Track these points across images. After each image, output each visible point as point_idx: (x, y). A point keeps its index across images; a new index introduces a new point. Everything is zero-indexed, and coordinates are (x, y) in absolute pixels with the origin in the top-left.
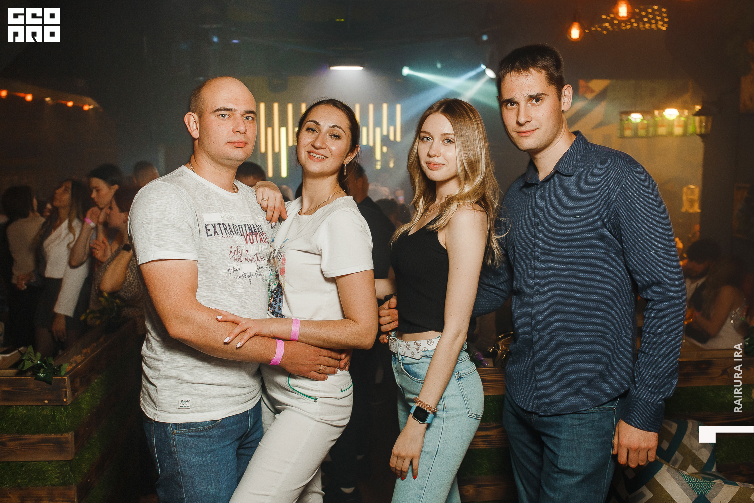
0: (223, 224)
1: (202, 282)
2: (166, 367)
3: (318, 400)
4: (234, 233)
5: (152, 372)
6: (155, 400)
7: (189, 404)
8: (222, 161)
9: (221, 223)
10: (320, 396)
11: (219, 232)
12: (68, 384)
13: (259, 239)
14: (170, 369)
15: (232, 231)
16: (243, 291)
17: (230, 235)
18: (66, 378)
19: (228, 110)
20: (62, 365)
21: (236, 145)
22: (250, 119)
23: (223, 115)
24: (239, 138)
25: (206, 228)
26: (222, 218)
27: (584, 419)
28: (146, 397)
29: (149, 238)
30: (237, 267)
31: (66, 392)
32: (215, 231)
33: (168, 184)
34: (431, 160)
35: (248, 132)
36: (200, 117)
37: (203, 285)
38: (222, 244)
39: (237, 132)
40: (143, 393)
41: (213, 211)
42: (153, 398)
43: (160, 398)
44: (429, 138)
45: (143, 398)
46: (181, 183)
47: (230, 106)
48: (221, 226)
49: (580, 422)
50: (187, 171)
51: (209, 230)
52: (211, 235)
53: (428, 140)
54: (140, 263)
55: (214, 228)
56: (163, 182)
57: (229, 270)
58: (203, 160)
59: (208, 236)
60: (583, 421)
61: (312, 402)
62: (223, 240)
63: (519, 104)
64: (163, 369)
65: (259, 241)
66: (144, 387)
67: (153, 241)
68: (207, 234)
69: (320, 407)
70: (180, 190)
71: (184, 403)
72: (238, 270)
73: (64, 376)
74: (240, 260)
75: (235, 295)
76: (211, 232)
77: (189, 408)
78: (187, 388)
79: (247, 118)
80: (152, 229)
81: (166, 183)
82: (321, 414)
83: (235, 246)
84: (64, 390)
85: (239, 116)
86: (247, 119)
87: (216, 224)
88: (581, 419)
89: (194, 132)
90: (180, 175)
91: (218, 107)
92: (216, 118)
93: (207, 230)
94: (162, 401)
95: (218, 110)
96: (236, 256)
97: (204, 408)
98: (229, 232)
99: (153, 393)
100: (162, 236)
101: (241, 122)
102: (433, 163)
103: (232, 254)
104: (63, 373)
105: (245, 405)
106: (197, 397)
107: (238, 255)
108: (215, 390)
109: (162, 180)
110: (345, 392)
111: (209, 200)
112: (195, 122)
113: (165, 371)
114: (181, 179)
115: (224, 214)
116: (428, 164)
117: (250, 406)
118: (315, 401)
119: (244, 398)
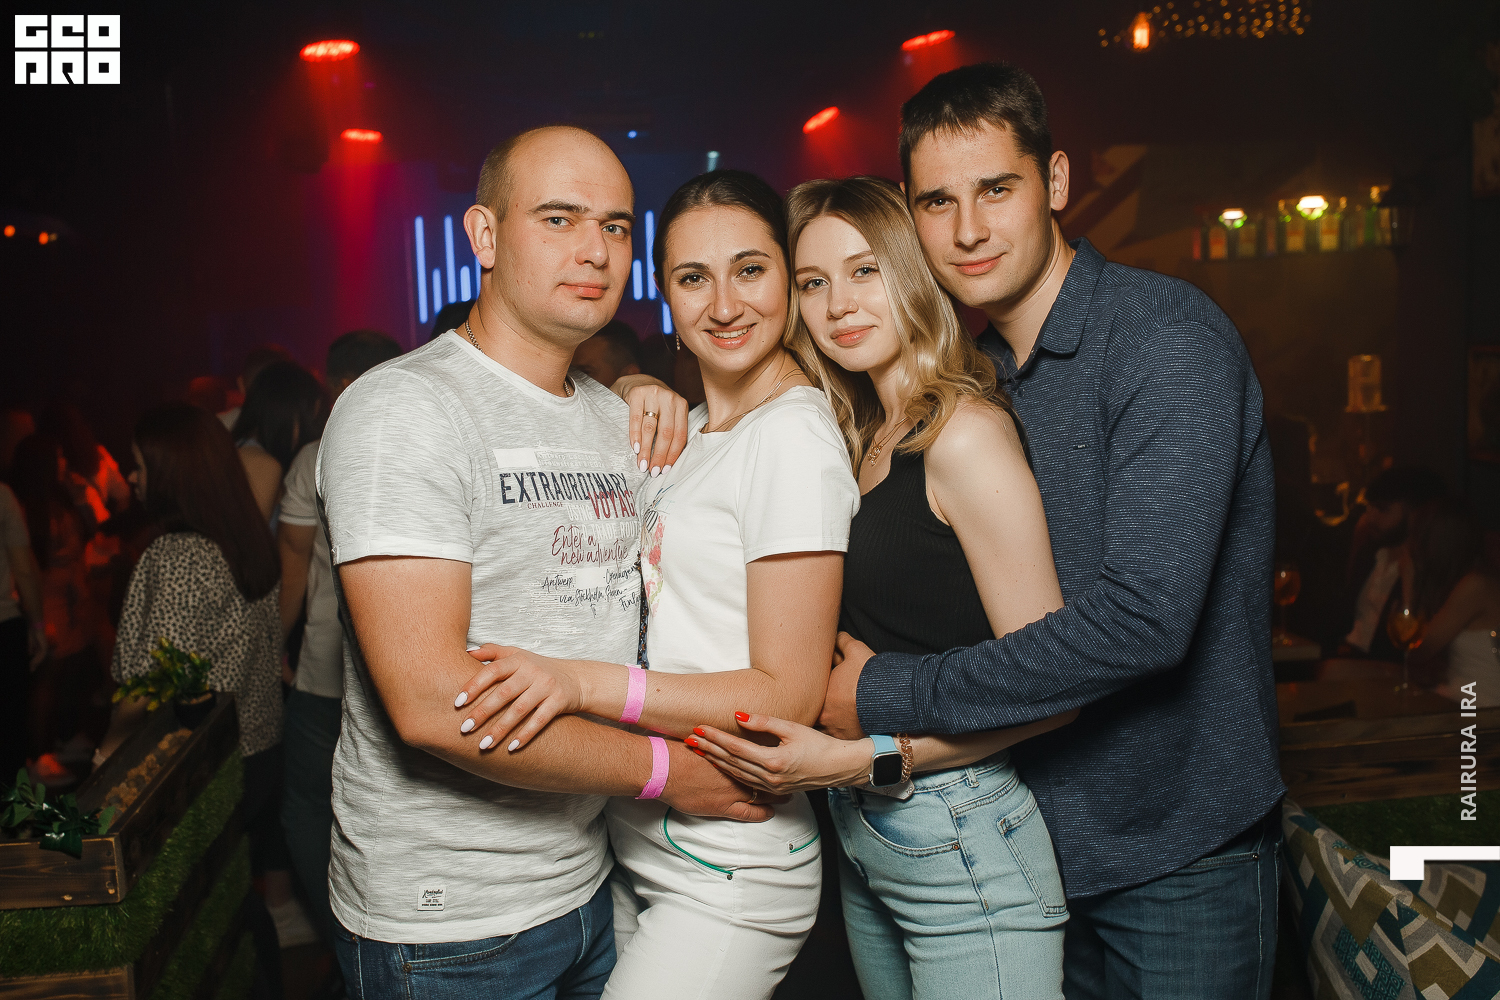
0: (541, 474)
1: (482, 609)
2: (390, 808)
3: (736, 874)
4: (564, 494)
5: (356, 819)
6: (361, 887)
7: (441, 899)
8: (546, 328)
9: (536, 471)
10: (739, 864)
11: (532, 495)
12: (116, 855)
13: (619, 508)
14: (398, 811)
15: (560, 492)
16: (574, 632)
17: (556, 501)
18: (112, 839)
19: (569, 208)
20: (98, 810)
21: (581, 291)
22: (618, 231)
23: (555, 220)
24: (586, 275)
25: (503, 483)
26: (539, 458)
27: (1193, 886)
28: (340, 879)
29: (362, 503)
30: (566, 577)
31: (114, 871)
32: (523, 491)
33: (415, 376)
34: (840, 324)
35: (612, 263)
36: (501, 218)
37: (483, 615)
38: (538, 521)
39: (587, 262)
40: (334, 869)
41: (519, 443)
42: (357, 883)
43: (373, 883)
44: (818, 281)
45: (334, 881)
46: (444, 376)
47: (572, 198)
48: (537, 478)
49: (1187, 892)
50: (460, 346)
51: (509, 488)
52: (513, 501)
53: (818, 284)
54: (338, 560)
55: (521, 483)
56: (403, 371)
57: (547, 584)
58: (501, 322)
59: (505, 501)
60: (1193, 891)
61: (723, 880)
62: (539, 513)
63: (957, 202)
64: (383, 812)
65: (620, 513)
66: (336, 856)
67: (371, 512)
68: (504, 497)
69: (741, 890)
70: (442, 393)
71: (430, 898)
72: (568, 582)
73: (108, 836)
74: (575, 559)
75: (557, 641)
76: (514, 493)
77: (441, 908)
78: (439, 861)
79: (612, 229)
80: (370, 482)
81: (411, 374)
82: (744, 908)
83: (567, 527)
84: (110, 868)
85: (591, 225)
86: (611, 231)
87: (525, 475)
88: (1188, 886)
89: (485, 252)
90: (444, 355)
91: (546, 201)
92: (540, 226)
93: (505, 488)
94: (380, 892)
95: (545, 207)
96: (567, 550)
97: (478, 909)
98: (554, 493)
99: (355, 872)
100: (394, 500)
101: (598, 240)
102: (846, 330)
103: (558, 545)
104: (103, 830)
105: (573, 895)
106: (461, 882)
107: (572, 548)
108: (504, 866)
109: (403, 367)
110: (795, 855)
111: (510, 417)
112: (488, 228)
113: (387, 817)
114: (446, 364)
115: (543, 450)
116: (836, 337)
117: (584, 897)
118: (730, 878)
119: (571, 879)
